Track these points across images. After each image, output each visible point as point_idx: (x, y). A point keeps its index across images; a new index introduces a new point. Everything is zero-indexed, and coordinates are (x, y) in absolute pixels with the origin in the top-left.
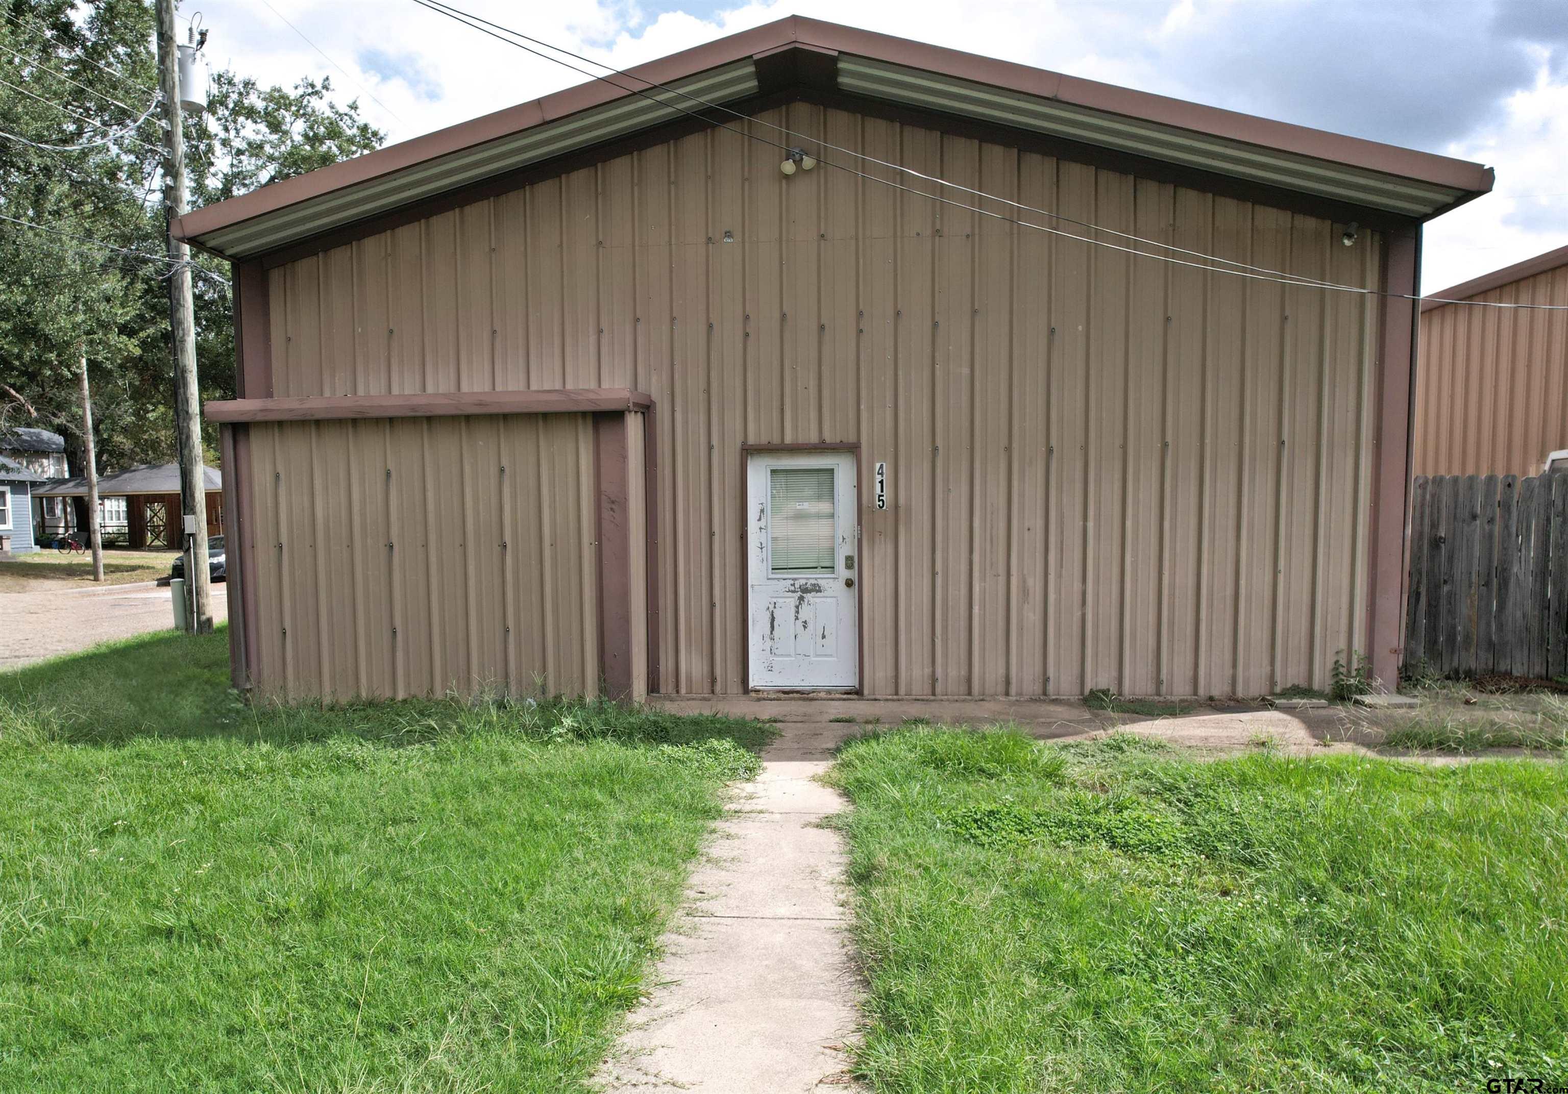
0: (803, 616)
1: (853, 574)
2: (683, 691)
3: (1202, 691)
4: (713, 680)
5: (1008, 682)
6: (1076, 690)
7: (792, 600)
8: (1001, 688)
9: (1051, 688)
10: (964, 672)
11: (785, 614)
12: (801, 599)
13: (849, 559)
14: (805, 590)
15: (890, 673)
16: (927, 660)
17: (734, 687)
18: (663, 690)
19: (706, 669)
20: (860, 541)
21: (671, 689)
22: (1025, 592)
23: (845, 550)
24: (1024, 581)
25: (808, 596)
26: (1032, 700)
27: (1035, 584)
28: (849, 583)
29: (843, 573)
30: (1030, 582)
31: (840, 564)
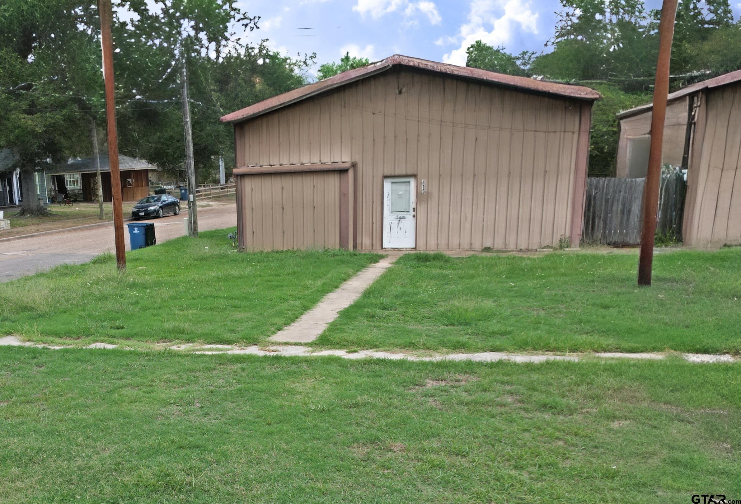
0: (400, 226)
1: (414, 213)
2: (363, 249)
3: (518, 247)
4: (373, 246)
5: (460, 245)
6: (481, 247)
7: (397, 221)
8: (458, 247)
9: (473, 246)
10: (447, 242)
11: (394, 226)
12: (399, 221)
13: (414, 209)
14: (401, 218)
15: (425, 243)
16: (436, 239)
17: (379, 247)
18: (358, 249)
19: (371, 242)
20: (417, 204)
21: (360, 248)
22: (466, 218)
23: (413, 205)
24: (466, 215)
25: (401, 220)
26: (467, 250)
27: (469, 215)
28: (414, 216)
29: (412, 213)
30: (467, 215)
31: (411, 210)
